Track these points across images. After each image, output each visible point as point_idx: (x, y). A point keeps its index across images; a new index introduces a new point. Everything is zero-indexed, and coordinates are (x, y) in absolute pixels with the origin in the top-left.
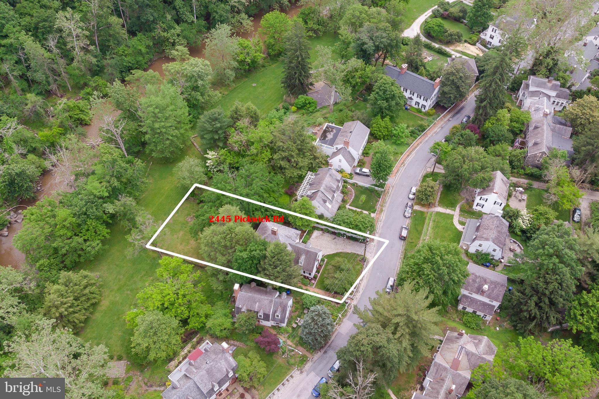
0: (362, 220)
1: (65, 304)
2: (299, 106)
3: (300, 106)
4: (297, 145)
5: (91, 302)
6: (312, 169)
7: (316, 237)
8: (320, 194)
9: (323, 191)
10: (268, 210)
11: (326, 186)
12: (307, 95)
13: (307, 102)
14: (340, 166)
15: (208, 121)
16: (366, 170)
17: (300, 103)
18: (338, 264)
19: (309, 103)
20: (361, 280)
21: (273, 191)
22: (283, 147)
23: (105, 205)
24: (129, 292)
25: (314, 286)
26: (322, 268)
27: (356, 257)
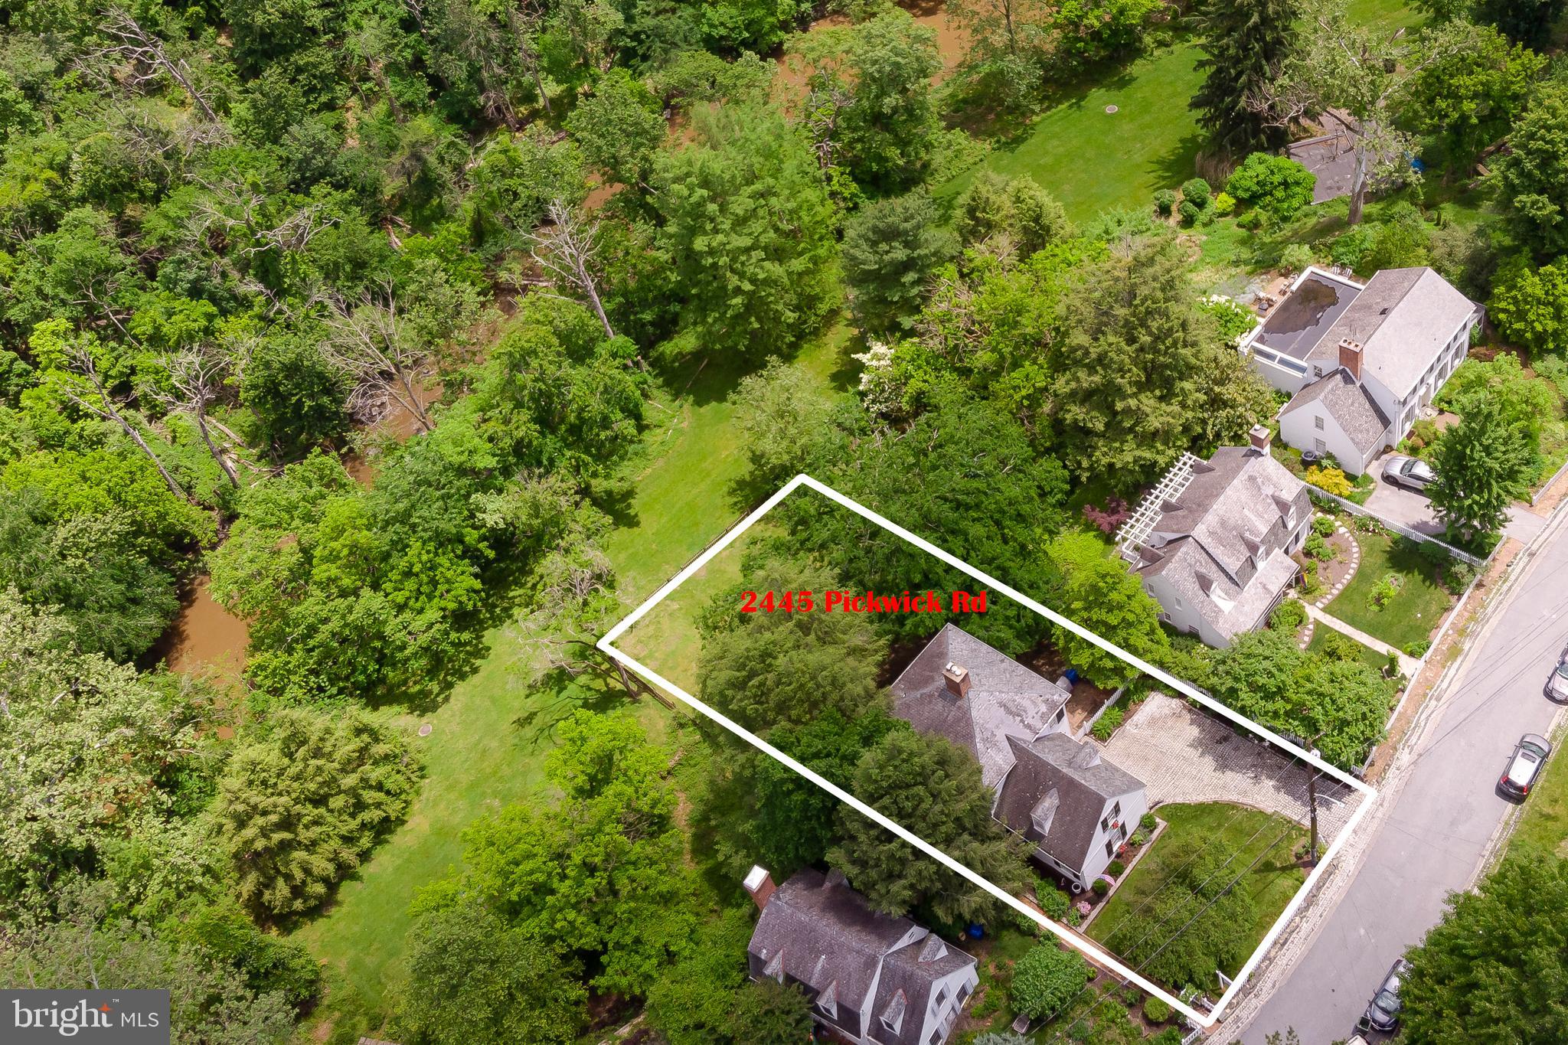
0: (1327, 688)
1: (265, 813)
2: (1240, 193)
3: (1246, 195)
4: (1142, 349)
5: (366, 816)
6: (1199, 444)
7: (1153, 721)
8: (1186, 549)
9: (1206, 541)
10: (976, 588)
11: (1223, 523)
12: (1289, 155)
13: (1277, 178)
14: (1319, 443)
15: (867, 240)
16: (1423, 470)
17: (1248, 183)
18: (1185, 860)
19: (1285, 184)
20: (1281, 943)
21: (1020, 518)
22: (1087, 353)
23: (477, 498)
24: (497, 803)
25: (1084, 926)
26: (1138, 858)
27: (1289, 836)
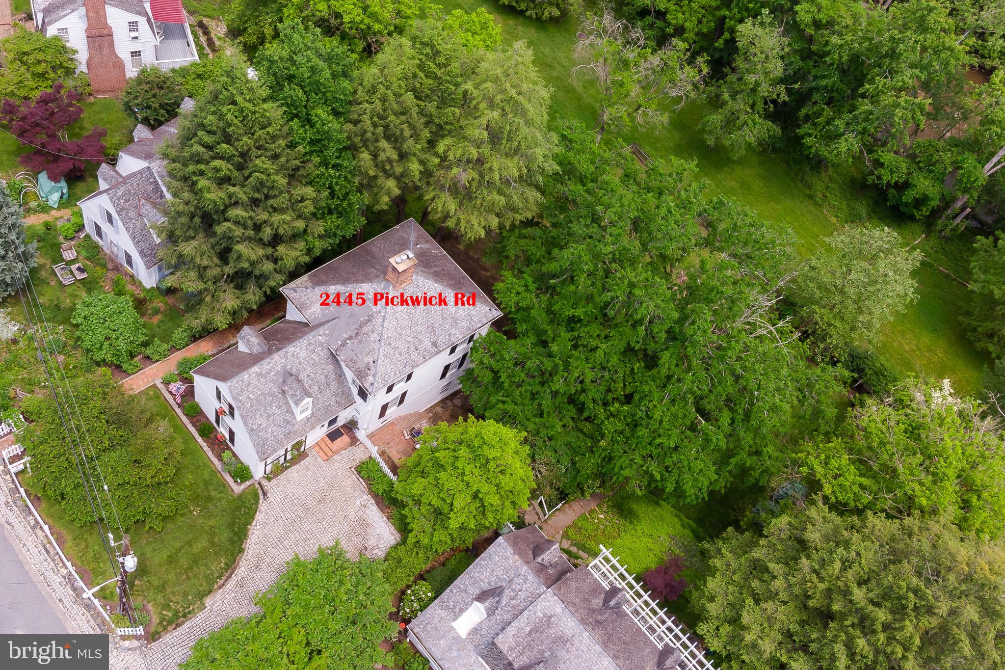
25: (161, 386)
26: (210, 454)
27: (166, 606)
